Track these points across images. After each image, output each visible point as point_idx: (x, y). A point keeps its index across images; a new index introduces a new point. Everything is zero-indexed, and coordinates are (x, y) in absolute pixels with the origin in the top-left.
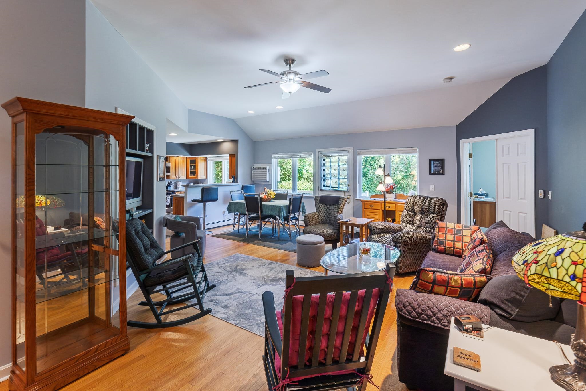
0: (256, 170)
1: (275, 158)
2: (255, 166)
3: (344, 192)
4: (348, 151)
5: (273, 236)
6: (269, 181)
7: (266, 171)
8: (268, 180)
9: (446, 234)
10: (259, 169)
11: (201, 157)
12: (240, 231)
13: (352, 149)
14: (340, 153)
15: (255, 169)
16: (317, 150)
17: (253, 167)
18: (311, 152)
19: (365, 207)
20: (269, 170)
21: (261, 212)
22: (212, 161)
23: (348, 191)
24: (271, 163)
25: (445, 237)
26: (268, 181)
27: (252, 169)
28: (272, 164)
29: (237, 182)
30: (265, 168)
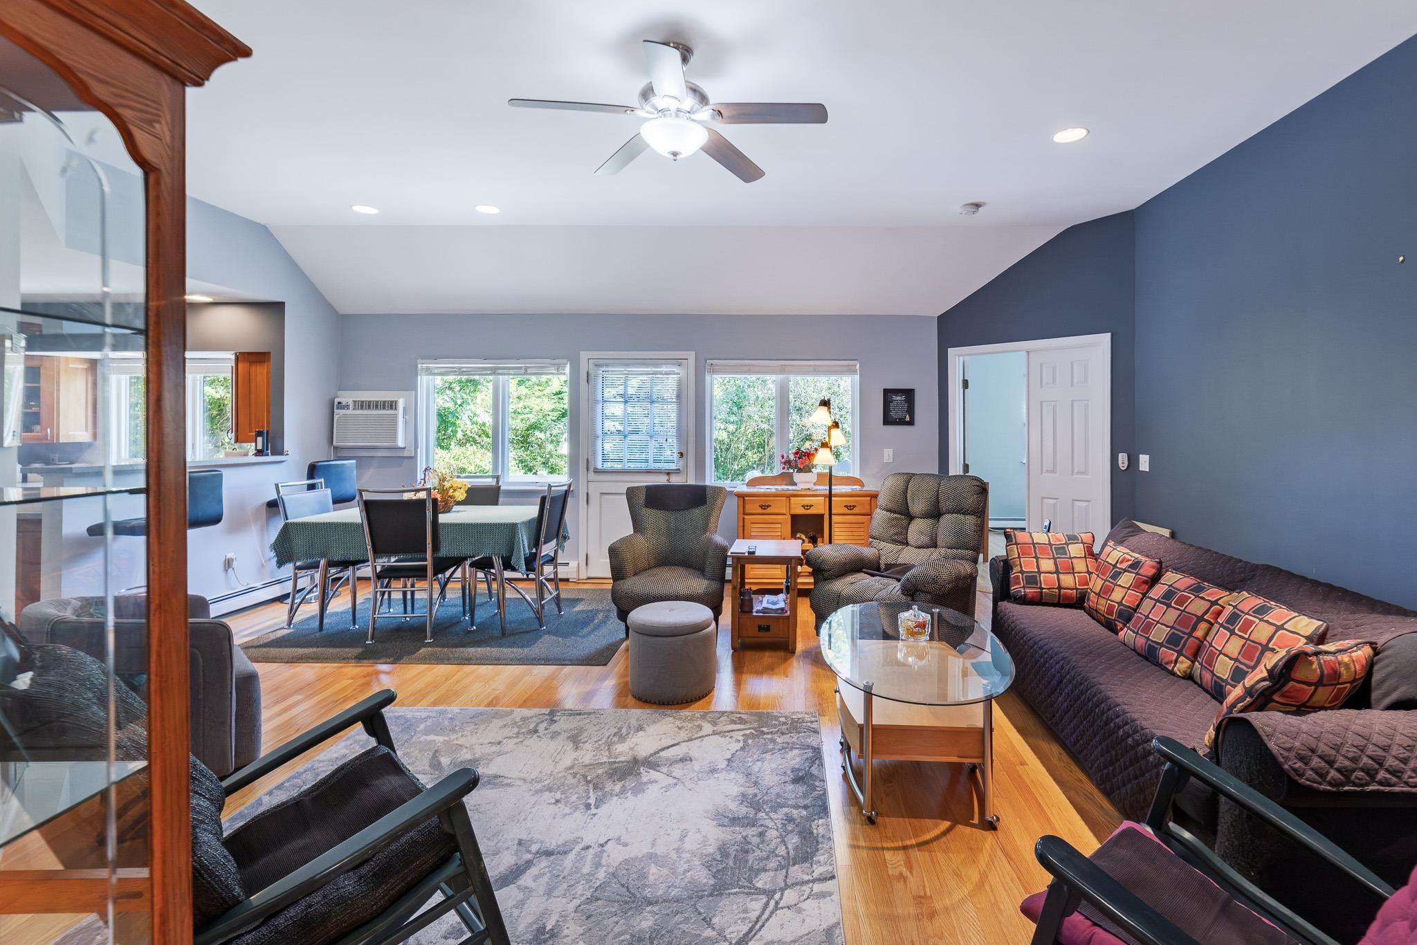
0: (350, 412)
1: (429, 372)
2: (347, 397)
3: (668, 474)
4: (678, 362)
5: (472, 625)
6: (404, 448)
7: (396, 416)
8: (401, 443)
9: (1036, 557)
10: (362, 408)
11: (67, 359)
12: (325, 621)
13: (691, 355)
14: (656, 365)
15: (347, 407)
16: (584, 355)
17: (337, 400)
18: (565, 361)
19: (747, 511)
20: (404, 409)
21: (436, 548)
22: (123, 377)
23: (679, 469)
24: (411, 386)
25: (1038, 567)
26: (403, 446)
27: (333, 407)
28: (416, 391)
29: (279, 451)
30: (392, 405)
